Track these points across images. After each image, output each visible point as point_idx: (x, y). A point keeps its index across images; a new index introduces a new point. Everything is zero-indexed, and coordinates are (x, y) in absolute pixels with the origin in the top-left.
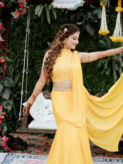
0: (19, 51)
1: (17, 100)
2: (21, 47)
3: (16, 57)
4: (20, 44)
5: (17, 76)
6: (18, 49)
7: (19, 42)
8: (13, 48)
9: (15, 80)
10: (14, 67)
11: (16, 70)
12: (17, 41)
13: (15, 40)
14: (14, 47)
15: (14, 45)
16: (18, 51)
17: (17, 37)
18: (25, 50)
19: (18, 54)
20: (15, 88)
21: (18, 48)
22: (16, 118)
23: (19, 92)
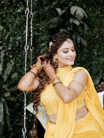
0: (13, 25)
1: (11, 101)
2: (16, 20)
3: (7, 34)
4: (14, 15)
5: (9, 64)
6: (11, 23)
7: (12, 11)
8: (3, 21)
9: (7, 69)
10: (6, 50)
11: (8, 54)
12: (9, 10)
13: (5, 8)
14: (5, 20)
15: (4, 16)
16: (10, 25)
17: (9, 4)
18: (28, 9)
19: (11, 30)
20: (8, 82)
21: (10, 21)
22: (9, 130)
23: (13, 89)
